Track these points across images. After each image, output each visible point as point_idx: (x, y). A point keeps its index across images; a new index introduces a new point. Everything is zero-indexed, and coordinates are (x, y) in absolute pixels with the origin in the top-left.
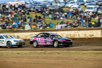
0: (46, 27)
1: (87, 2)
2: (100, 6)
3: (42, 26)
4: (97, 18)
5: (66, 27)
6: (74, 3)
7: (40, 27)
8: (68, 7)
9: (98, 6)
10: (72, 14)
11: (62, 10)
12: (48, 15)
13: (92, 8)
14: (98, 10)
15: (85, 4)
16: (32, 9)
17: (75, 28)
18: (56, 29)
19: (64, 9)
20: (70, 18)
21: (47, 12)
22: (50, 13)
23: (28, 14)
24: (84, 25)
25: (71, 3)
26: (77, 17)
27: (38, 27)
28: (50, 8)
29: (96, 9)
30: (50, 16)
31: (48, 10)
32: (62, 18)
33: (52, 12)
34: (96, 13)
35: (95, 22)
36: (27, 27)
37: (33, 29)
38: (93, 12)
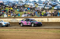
0: (16, 16)
1: (38, 2)
2: (46, 4)
3: (13, 15)
4: (44, 11)
5: (27, 16)
6: (31, 2)
7: (12, 16)
8: (27, 5)
9: (45, 5)
10: (30, 8)
11: (24, 6)
12: (16, 9)
13: (41, 6)
14: (44, 7)
15: (37, 3)
16: (7, 6)
17: (33, 17)
18: (22, 17)
19: (25, 6)
20: (29, 11)
21: (16, 7)
22: (17, 8)
23: (5, 8)
24: (38, 15)
25: (29, 3)
26: (33, 10)
27: (11, 16)
28: (17, 5)
29: (44, 6)
30: (18, 10)
31: (16, 6)
32: (24, 11)
33: (19, 8)
34: (44, 8)
35: (44, 14)
36: (5, 16)
37: (9, 17)
38: (42, 8)
